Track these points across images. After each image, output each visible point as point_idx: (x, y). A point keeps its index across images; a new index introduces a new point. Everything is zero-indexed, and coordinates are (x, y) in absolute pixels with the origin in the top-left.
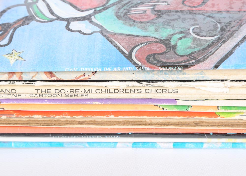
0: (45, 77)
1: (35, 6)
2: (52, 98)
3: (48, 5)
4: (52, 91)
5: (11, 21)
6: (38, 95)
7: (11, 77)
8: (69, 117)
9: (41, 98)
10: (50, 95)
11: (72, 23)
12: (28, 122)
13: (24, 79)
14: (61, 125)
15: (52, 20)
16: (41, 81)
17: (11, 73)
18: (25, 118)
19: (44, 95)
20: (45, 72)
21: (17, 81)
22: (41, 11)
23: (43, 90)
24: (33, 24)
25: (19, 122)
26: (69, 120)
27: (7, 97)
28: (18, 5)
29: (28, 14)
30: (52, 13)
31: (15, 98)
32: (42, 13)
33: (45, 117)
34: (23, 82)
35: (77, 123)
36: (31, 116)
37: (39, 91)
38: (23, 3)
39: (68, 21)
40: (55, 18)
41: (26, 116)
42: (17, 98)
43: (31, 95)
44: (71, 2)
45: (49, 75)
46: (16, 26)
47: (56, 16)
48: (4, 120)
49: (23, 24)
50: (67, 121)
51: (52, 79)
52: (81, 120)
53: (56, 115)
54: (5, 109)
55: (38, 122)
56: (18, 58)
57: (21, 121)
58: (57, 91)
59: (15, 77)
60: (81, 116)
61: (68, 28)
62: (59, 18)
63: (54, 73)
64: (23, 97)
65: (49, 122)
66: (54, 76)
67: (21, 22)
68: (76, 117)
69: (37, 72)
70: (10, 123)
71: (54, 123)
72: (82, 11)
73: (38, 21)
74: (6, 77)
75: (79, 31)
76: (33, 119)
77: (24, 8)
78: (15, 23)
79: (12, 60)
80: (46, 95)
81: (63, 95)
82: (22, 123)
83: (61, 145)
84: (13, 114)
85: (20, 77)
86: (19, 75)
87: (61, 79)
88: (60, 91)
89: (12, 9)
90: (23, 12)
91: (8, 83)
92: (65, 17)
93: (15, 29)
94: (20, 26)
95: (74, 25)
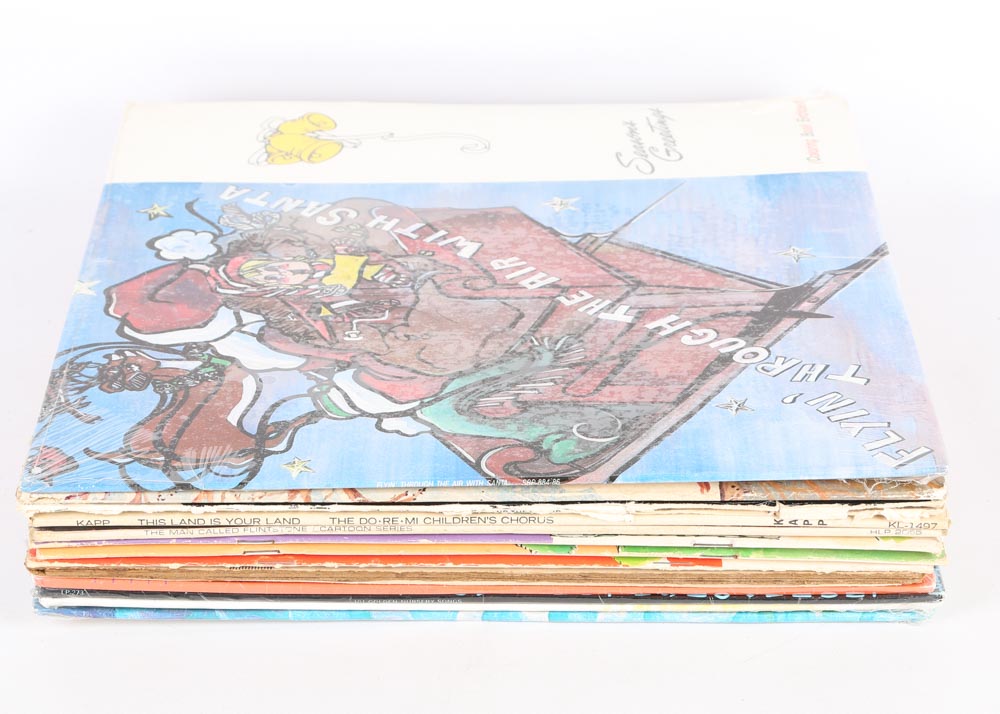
0: (345, 498)
1: (325, 397)
2: (356, 533)
3: (346, 396)
4: (356, 521)
5: (290, 419)
6: (333, 528)
7: (292, 497)
8: (382, 565)
9: (339, 532)
10: (351, 529)
11: (385, 420)
12: (317, 575)
13: (313, 501)
14: (369, 579)
15: (355, 416)
16: (339, 504)
17: (292, 491)
18: (311, 567)
19: (342, 529)
20: (345, 489)
21: (301, 504)
22: (334, 404)
23: (342, 519)
24: (323, 421)
25: (301, 575)
26: (382, 570)
27: (285, 531)
28: (298, 396)
29: (314, 409)
30: (354, 407)
31: (296, 532)
32: (337, 406)
33: (344, 565)
34: (310, 506)
35: (394, 576)
36: (321, 565)
37: (336, 521)
38: (306, 392)
39: (379, 417)
40: (357, 413)
41: (313, 565)
42: (301, 533)
43: (323, 529)
44: (383, 391)
45: (351, 494)
46: (296, 425)
47: (360, 410)
48: (279, 571)
49: (308, 422)
50: (378, 573)
51: (356, 500)
52: (400, 571)
53: (361, 563)
54: (282, 553)
55: (331, 575)
56: (303, 469)
57: (305, 572)
58: (363, 521)
59: (299, 498)
60: (400, 565)
61: (378, 427)
62: (363, 414)
63: (360, 492)
64: (309, 531)
65: (349, 575)
66: (360, 495)
67: (305, 420)
68: (392, 565)
69: (334, 489)
70: (287, 576)
71: (357, 576)
72: (402, 403)
73: (330, 418)
74: (284, 498)
75: (398, 432)
76: (324, 570)
77: (309, 399)
78: (295, 421)
79: (294, 472)
80: (347, 529)
81: (373, 528)
82: (307, 576)
83: (366, 616)
84: (292, 561)
85: (307, 497)
86: (305, 494)
87: (370, 501)
88: (368, 521)
89: (288, 402)
90: (306, 406)
91: (286, 507)
92: (374, 412)
93: (296, 430)
94: (304, 425)
95: (387, 424)
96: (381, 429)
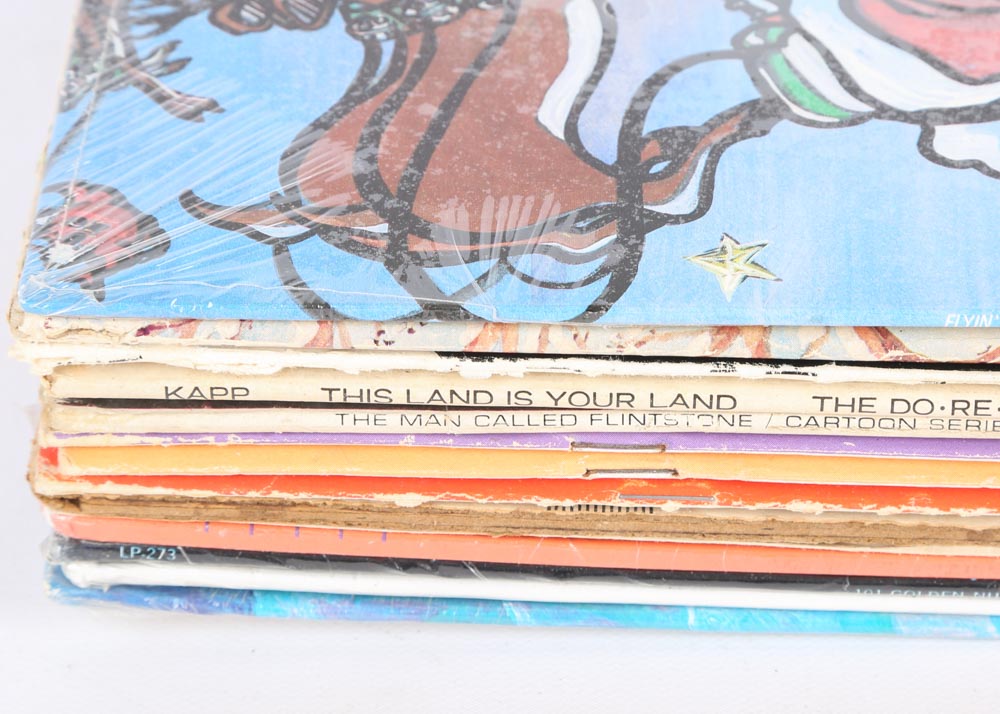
0: (859, 350)
1: (776, 60)
2: (877, 432)
3: (829, 58)
4: (882, 406)
5: (696, 121)
6: (821, 422)
7: (722, 344)
8: (935, 511)
9: (833, 431)
10: (867, 423)
11: (941, 131)
12: (766, 530)
13: (774, 355)
14: (898, 542)
15: (856, 120)
16: (839, 363)
17: (721, 329)
18: (753, 512)
19: (843, 423)
20: (857, 329)
21: (742, 361)
22: (805, 82)
23: (845, 400)
24: (783, 129)
25: (728, 529)
26: (932, 523)
27: (697, 425)
28: (709, 56)
29: (754, 94)
30: (854, 90)
31: (725, 428)
32: (811, 88)
33: (838, 508)
34: (766, 368)
35: (963, 536)
36: (780, 506)
37: (829, 405)
38: (727, 46)
39: (926, 121)
40: (866, 108)
41: (759, 506)
42: (736, 429)
43: (793, 421)
44: (922, 45)
45: (876, 342)
46: (716, 139)
47: (872, 101)
48: (672, 519)
49: (745, 132)
50: (922, 528)
51: (886, 357)
52: (979, 527)
53: (881, 504)
54: (681, 476)
55: (804, 531)
56: (750, 270)
57: (737, 522)
58: (900, 407)
59: (739, 347)
60: (982, 511)
62: (882, 111)
63: (896, 334)
64: (758, 425)
65: (849, 532)
66: (897, 345)
67: (734, 126)
68: (962, 512)
69: (828, 328)
70: (691, 528)
71: (867, 533)
72: (974, 82)
73: (799, 120)
74: (701, 345)
75: (978, 166)
76: (786, 518)
77: (736, 67)
78: (711, 126)
79: (728, 278)
80: (854, 423)
81: (923, 422)
82: (740, 530)
83: (883, 624)
84: (707, 495)
85: (761, 345)
86: (756, 336)
87: (923, 359)
88: (912, 407)
89: (687, 72)
90: (732, 86)
91: (707, 368)
92: (910, 106)
93: (716, 153)
94: (734, 139)
95: (950, 140)
96: (935, 158)
